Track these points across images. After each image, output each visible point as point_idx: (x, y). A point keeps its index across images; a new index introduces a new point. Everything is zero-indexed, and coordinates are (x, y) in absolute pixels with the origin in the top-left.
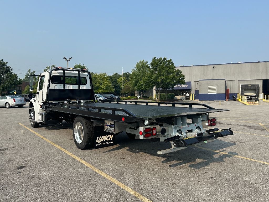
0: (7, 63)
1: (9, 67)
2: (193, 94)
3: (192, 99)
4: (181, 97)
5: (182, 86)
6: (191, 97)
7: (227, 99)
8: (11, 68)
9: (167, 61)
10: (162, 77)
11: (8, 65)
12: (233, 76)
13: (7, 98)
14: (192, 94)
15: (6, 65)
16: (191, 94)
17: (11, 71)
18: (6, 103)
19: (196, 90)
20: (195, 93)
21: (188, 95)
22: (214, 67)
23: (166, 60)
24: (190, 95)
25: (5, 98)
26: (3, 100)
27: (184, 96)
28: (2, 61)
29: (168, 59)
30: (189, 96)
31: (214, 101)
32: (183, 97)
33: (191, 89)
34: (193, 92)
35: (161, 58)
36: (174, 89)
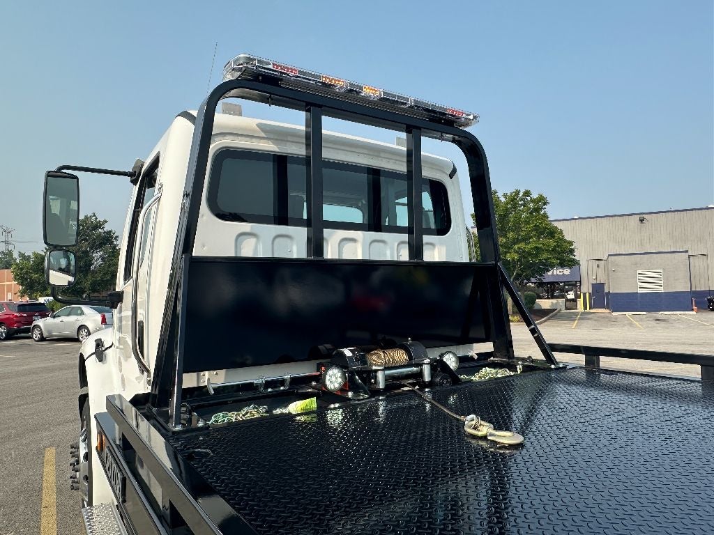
0: (106, 222)
1: (111, 231)
2: (587, 295)
3: (585, 308)
4: (552, 303)
5: (555, 273)
6: (580, 301)
7: (694, 307)
8: (116, 235)
9: (532, 201)
10: (522, 245)
11: (107, 228)
12: (699, 243)
13: (82, 313)
14: (585, 294)
15: (103, 228)
16: (582, 295)
17: (115, 243)
18: (80, 326)
19: (595, 282)
20: (591, 291)
21: (571, 296)
22: (641, 221)
23: (529, 198)
24: (577, 296)
25: (79, 312)
26: (72, 318)
27: (562, 301)
28: (94, 218)
29: (535, 196)
30: (574, 301)
31: (660, 313)
32: (558, 303)
33: (580, 282)
34: (586, 288)
35: (517, 192)
36: (545, 281)
